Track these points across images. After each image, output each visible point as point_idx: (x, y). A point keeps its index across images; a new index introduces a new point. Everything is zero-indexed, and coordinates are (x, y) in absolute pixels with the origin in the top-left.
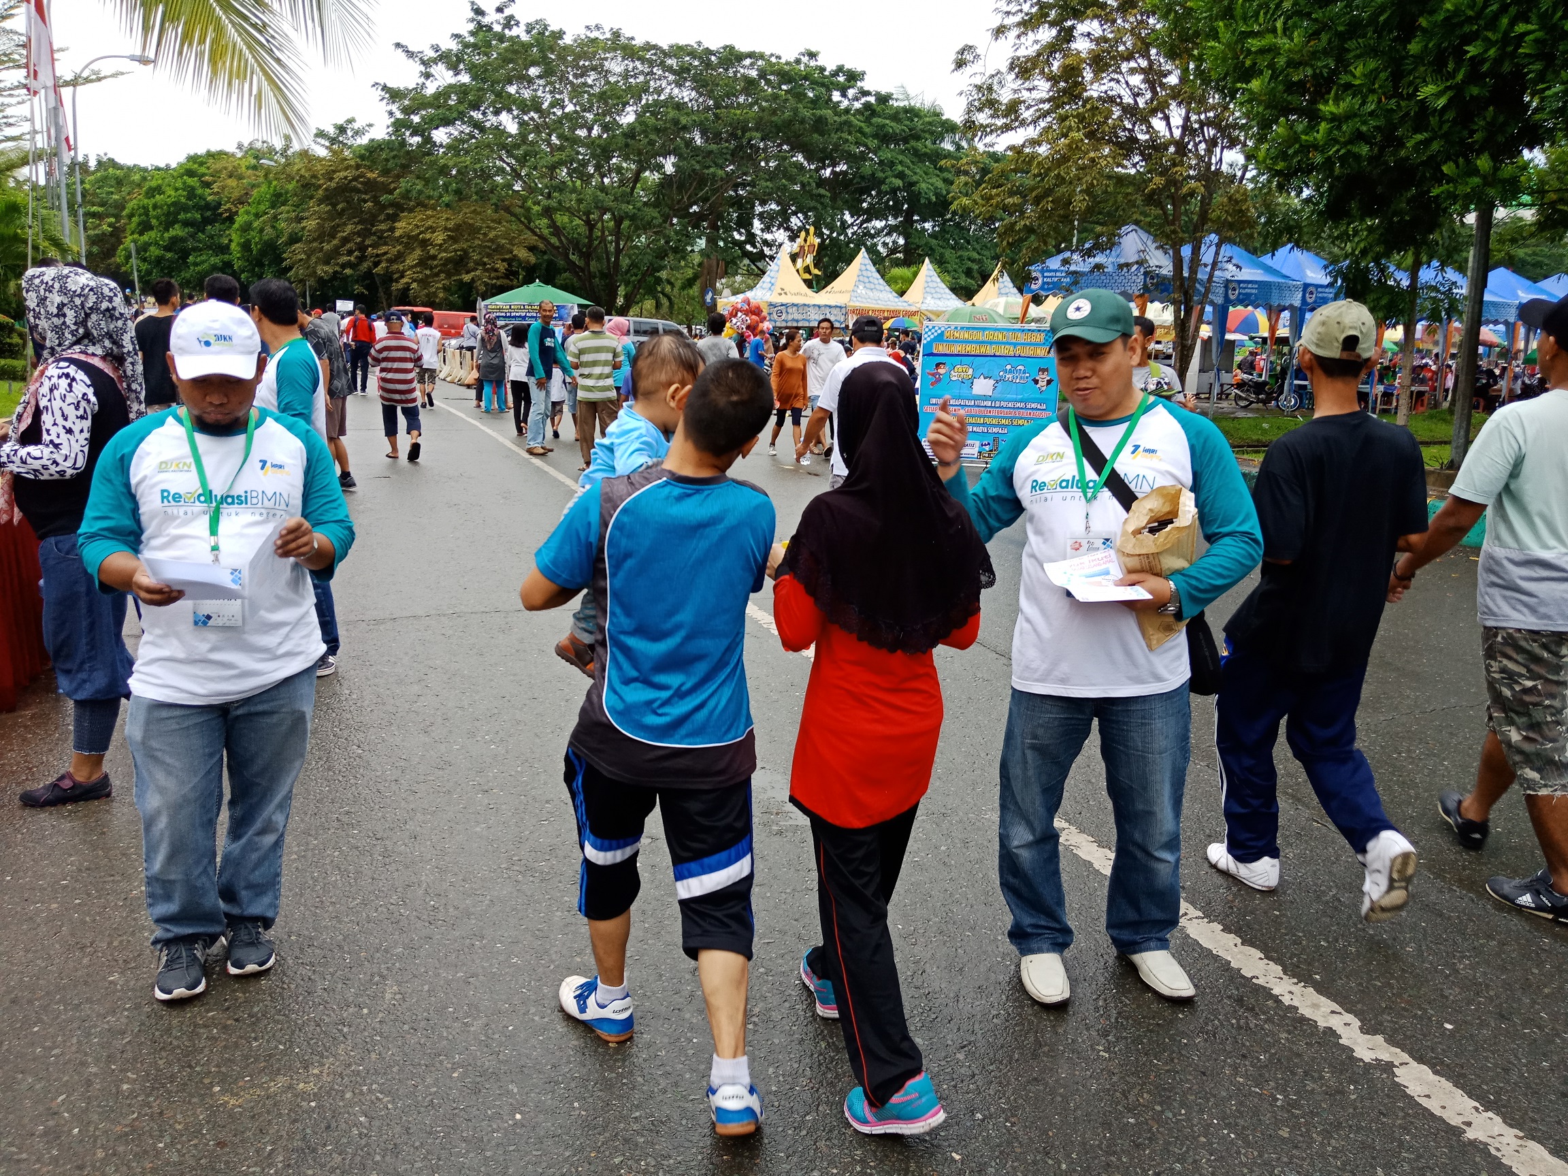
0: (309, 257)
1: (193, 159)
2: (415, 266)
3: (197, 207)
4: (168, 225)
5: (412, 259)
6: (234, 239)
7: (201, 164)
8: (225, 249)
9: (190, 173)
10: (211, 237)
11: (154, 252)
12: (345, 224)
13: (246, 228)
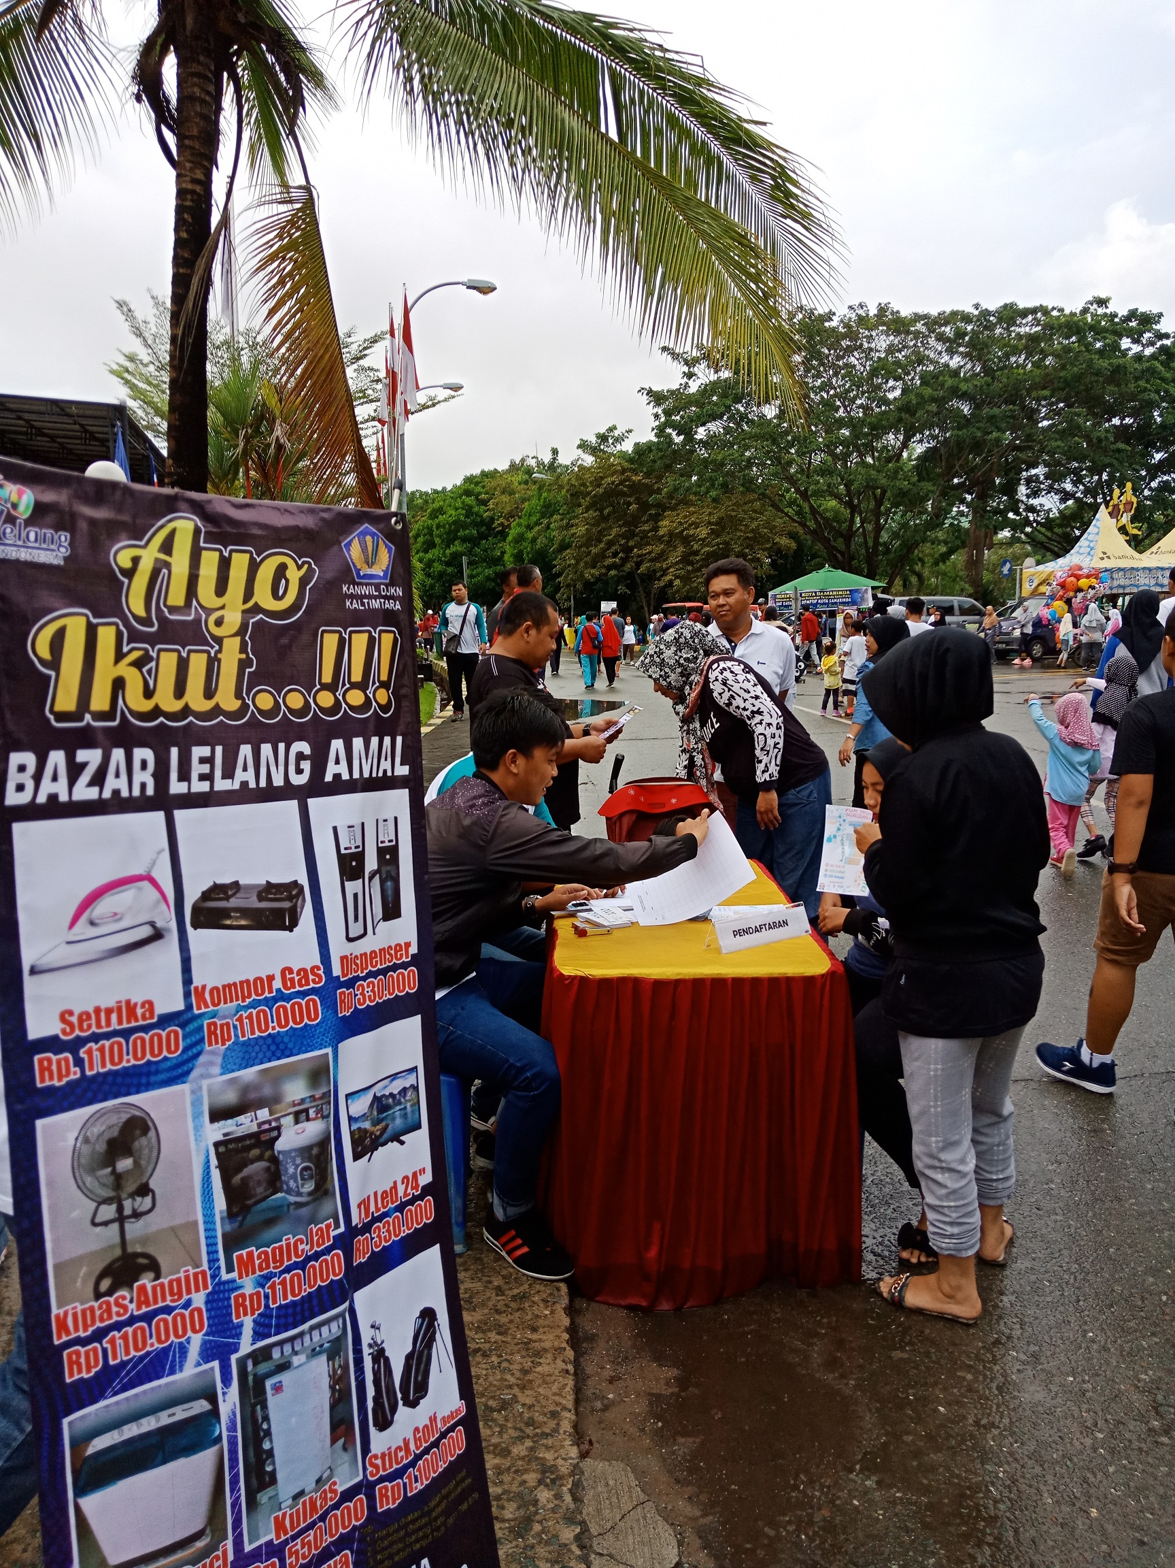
0: (578, 563)
1: (469, 480)
2: (677, 563)
3: (476, 524)
4: (448, 543)
5: (675, 557)
6: (509, 550)
7: (477, 484)
8: (499, 561)
9: (468, 493)
10: (485, 550)
11: (438, 567)
12: (611, 528)
13: (520, 539)
